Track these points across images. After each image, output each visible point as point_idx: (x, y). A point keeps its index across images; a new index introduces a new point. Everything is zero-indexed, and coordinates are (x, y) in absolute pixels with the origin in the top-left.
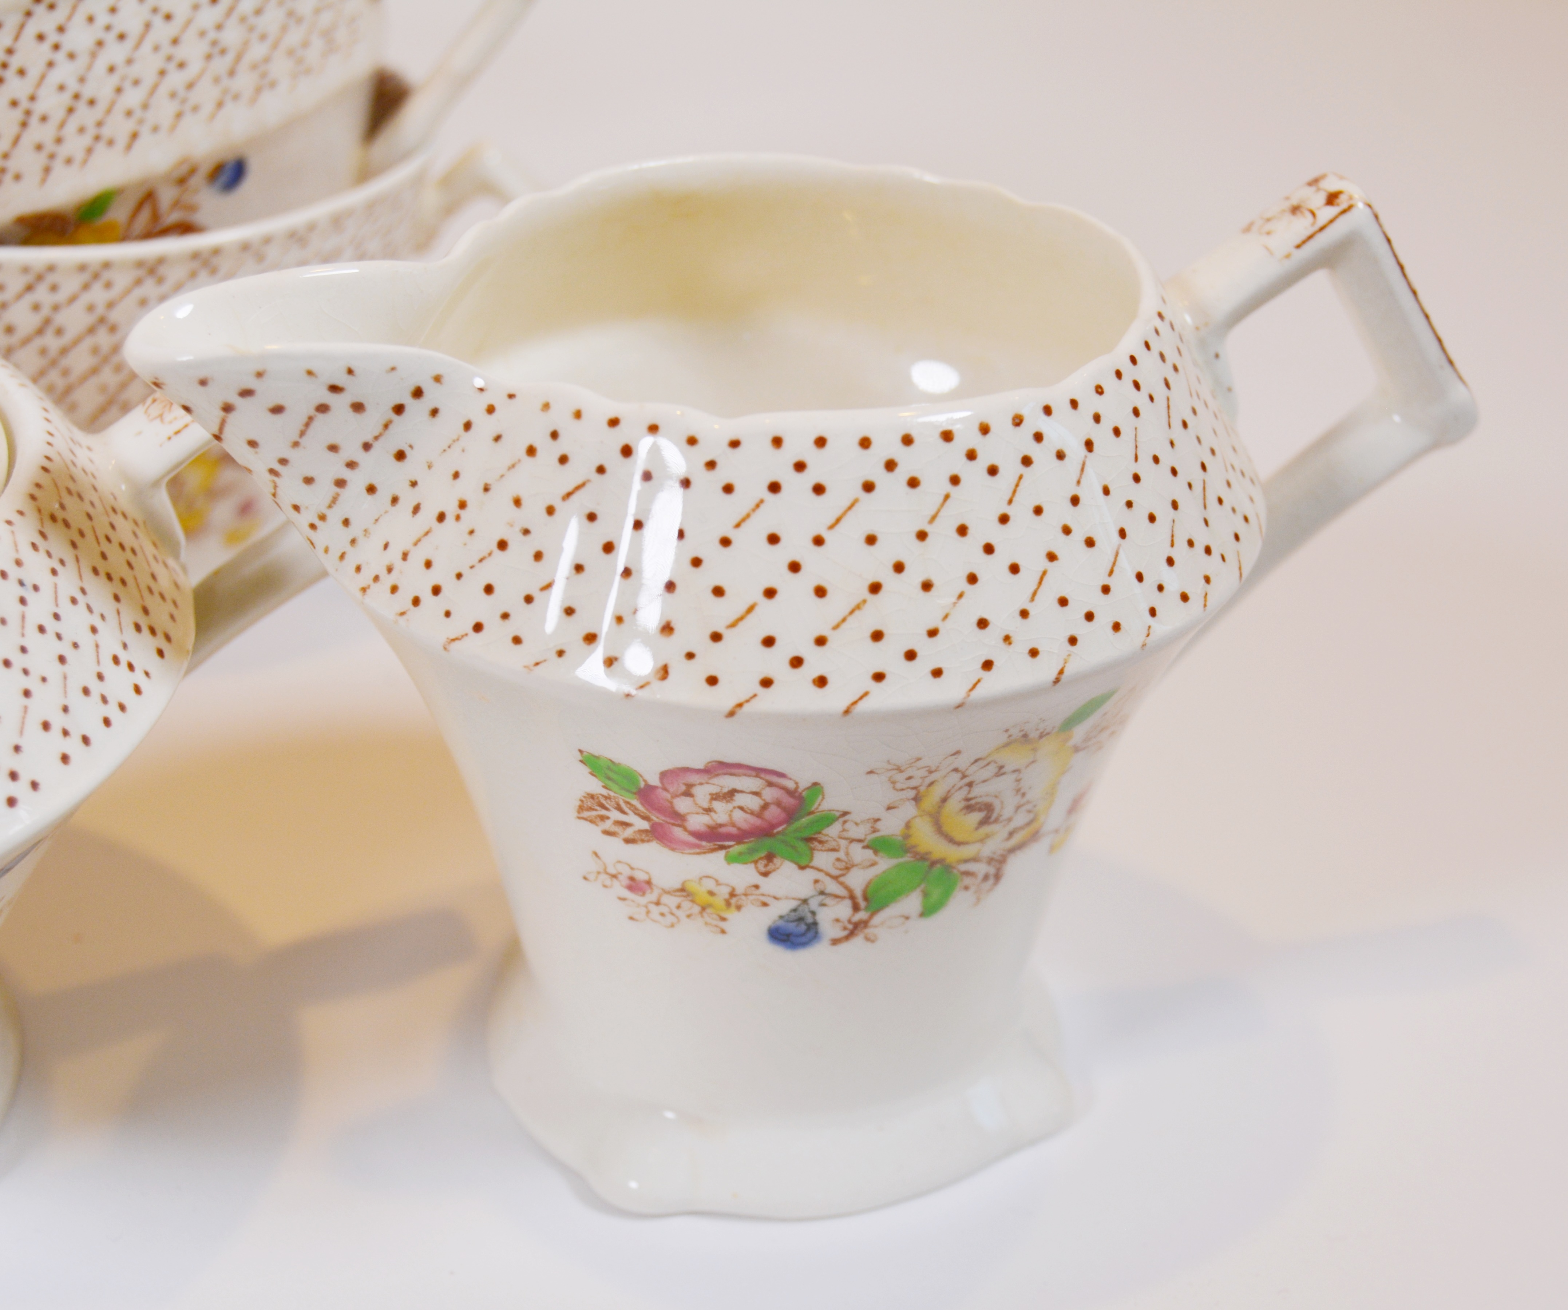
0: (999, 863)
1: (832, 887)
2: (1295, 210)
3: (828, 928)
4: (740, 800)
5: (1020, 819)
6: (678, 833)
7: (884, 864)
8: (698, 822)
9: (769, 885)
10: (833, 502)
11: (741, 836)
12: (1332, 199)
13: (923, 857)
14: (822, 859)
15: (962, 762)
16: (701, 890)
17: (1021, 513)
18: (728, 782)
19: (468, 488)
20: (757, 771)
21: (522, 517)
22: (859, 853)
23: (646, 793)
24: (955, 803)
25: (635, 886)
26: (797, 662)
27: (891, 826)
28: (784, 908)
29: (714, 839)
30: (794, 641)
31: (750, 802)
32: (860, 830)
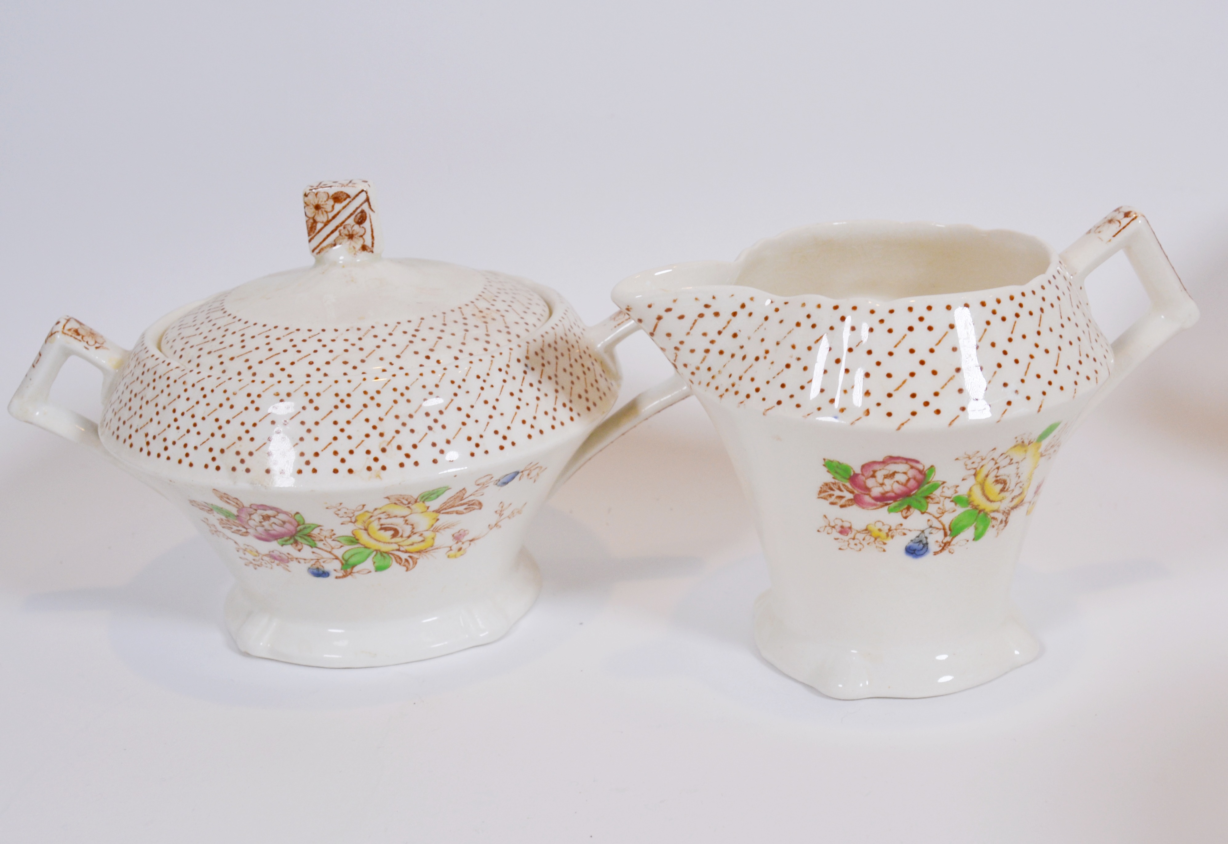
0: (1007, 513)
1: (936, 524)
2: (1110, 221)
3: (933, 547)
4: (898, 477)
5: (1016, 492)
6: (867, 499)
7: (960, 510)
8: (877, 491)
9: (907, 523)
10: (936, 334)
11: (895, 498)
12: (1127, 215)
13: (975, 508)
14: (933, 508)
15: (996, 455)
16: (874, 529)
17: (1017, 337)
18: (892, 468)
19: (769, 344)
20: (907, 460)
21: (796, 353)
22: (949, 505)
23: (853, 479)
24: (991, 479)
25: (844, 531)
26: (926, 404)
27: (963, 491)
28: (912, 536)
29: (883, 499)
30: (925, 394)
31: (902, 478)
32: (949, 493)
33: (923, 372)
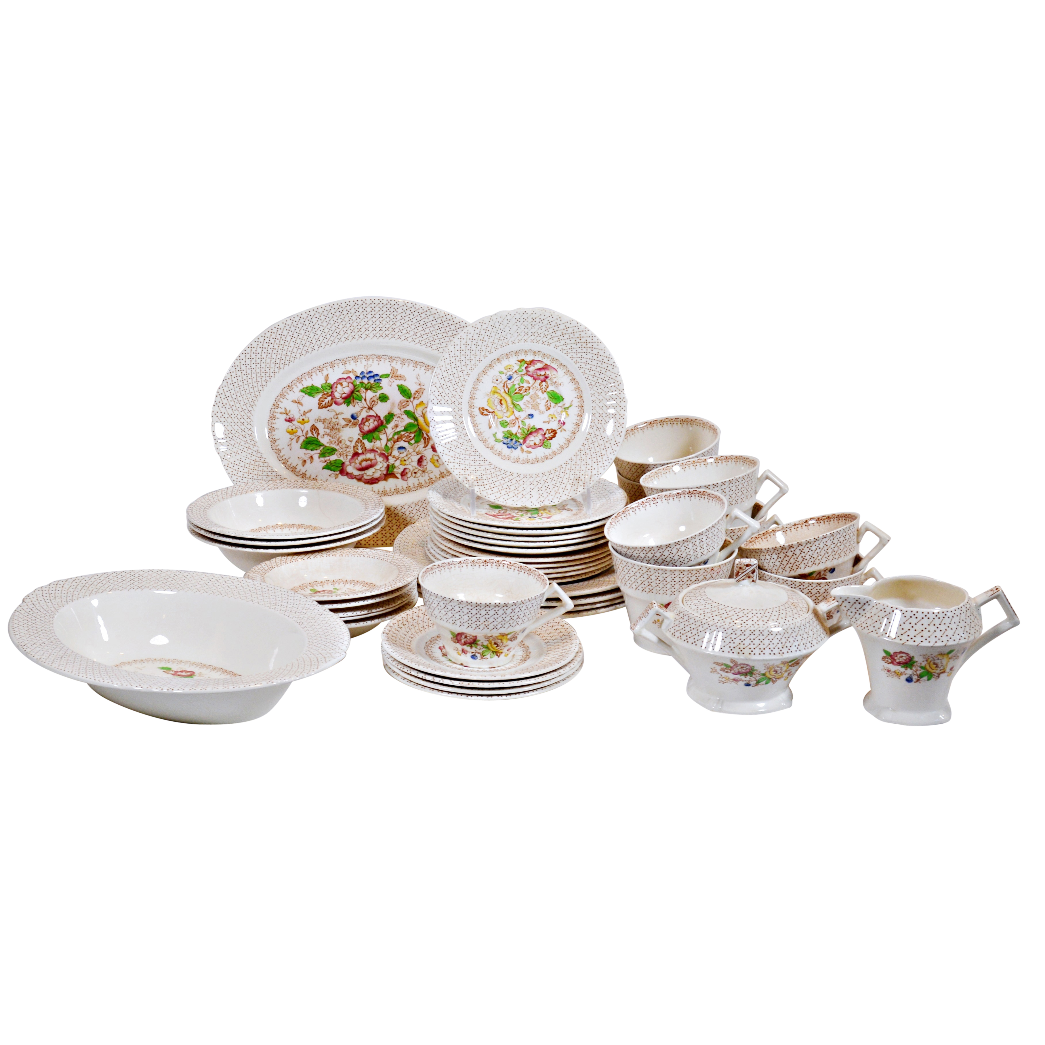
0: (939, 674)
1: (915, 673)
3: (914, 680)
4: (904, 658)
5: (942, 668)
6: (895, 663)
7: (922, 671)
8: (898, 661)
9: (906, 672)
10: (918, 619)
11: (903, 664)
12: (996, 589)
13: (928, 670)
14: (914, 668)
15: (933, 656)
16: (897, 672)
17: (942, 624)
18: (902, 655)
19: (872, 614)
20: (906, 653)
21: (879, 618)
22: (919, 668)
23: (891, 656)
24: (932, 663)
25: (889, 671)
26: (912, 639)
27: (923, 664)
28: (908, 676)
29: (899, 664)
30: (912, 636)
31: (905, 658)
32: (919, 665)
33: (912, 630)
